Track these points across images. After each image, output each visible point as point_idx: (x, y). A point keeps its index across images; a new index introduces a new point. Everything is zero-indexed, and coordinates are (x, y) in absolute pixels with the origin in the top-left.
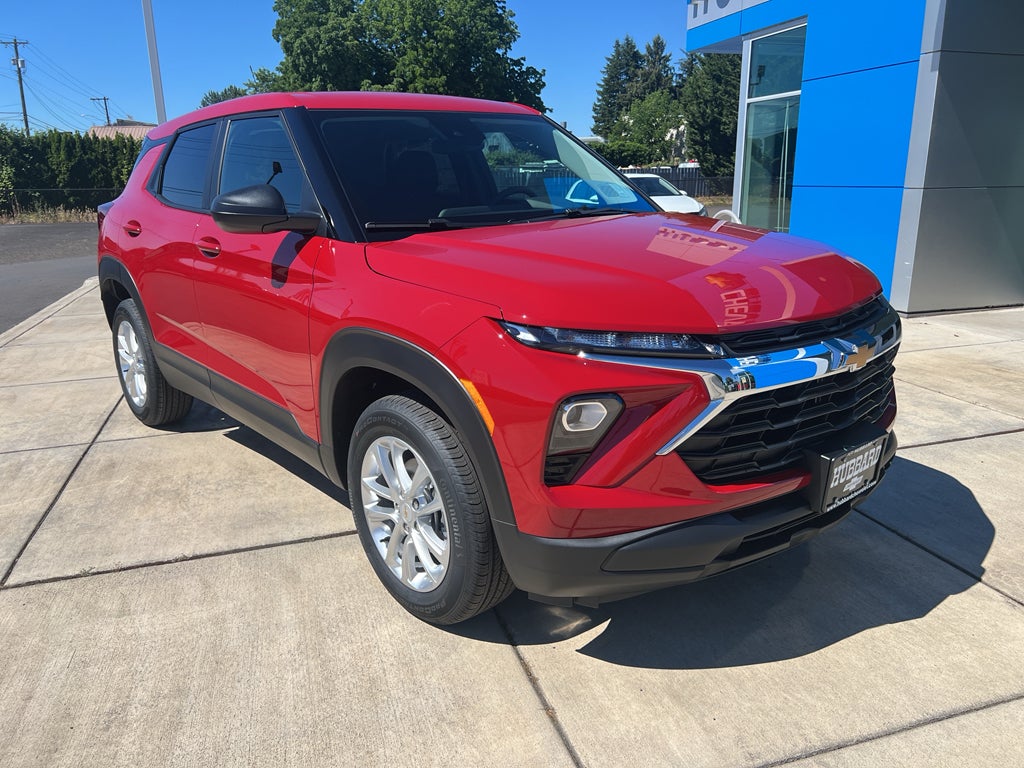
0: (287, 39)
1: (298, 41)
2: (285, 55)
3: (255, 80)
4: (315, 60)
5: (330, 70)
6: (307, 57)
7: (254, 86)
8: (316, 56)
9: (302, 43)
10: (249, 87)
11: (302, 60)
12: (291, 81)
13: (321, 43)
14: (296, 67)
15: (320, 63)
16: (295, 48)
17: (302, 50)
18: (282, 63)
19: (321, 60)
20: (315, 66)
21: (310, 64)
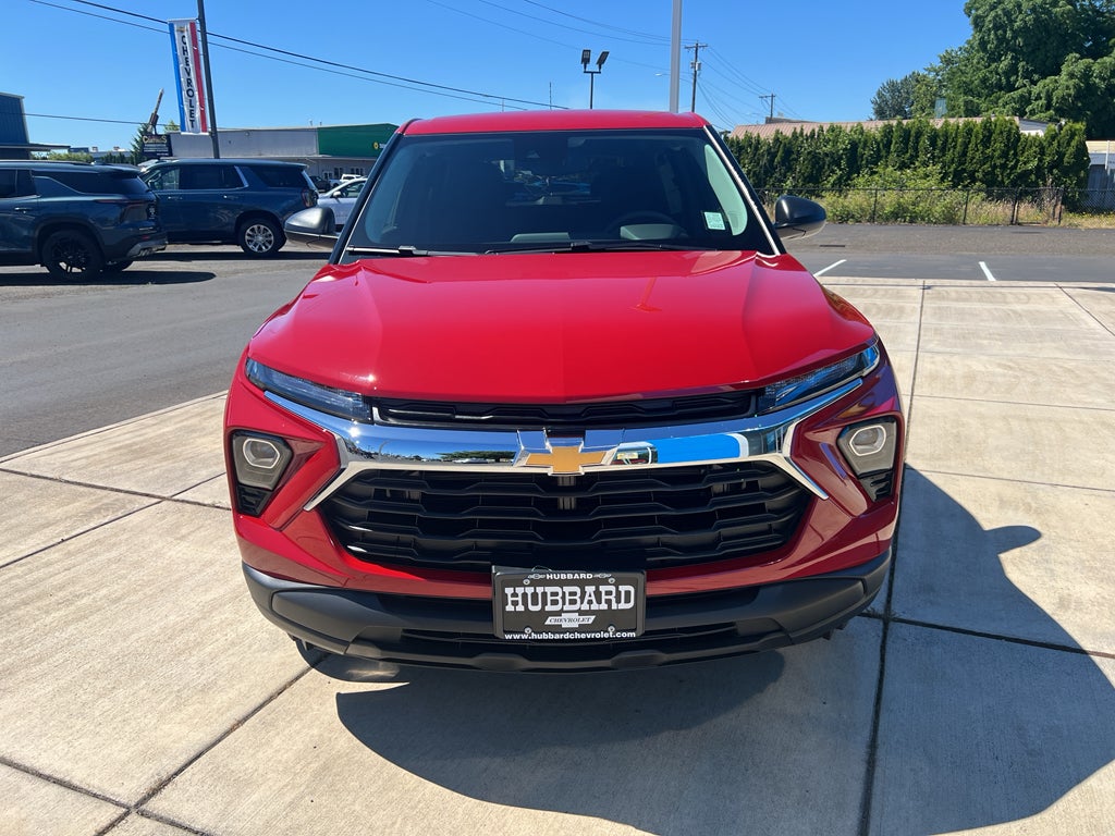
0: (980, 12)
1: (993, 14)
2: (973, 32)
3: (938, 64)
4: (1009, 34)
5: (1025, 45)
6: (1000, 32)
7: (935, 71)
8: (1011, 29)
9: (997, 16)
10: (930, 71)
11: (992, 36)
12: (975, 61)
13: (1020, 13)
14: (983, 44)
15: (1015, 38)
16: (987, 23)
17: (994, 25)
18: (968, 42)
19: (1016, 34)
20: (1008, 42)
21: (1001, 40)
